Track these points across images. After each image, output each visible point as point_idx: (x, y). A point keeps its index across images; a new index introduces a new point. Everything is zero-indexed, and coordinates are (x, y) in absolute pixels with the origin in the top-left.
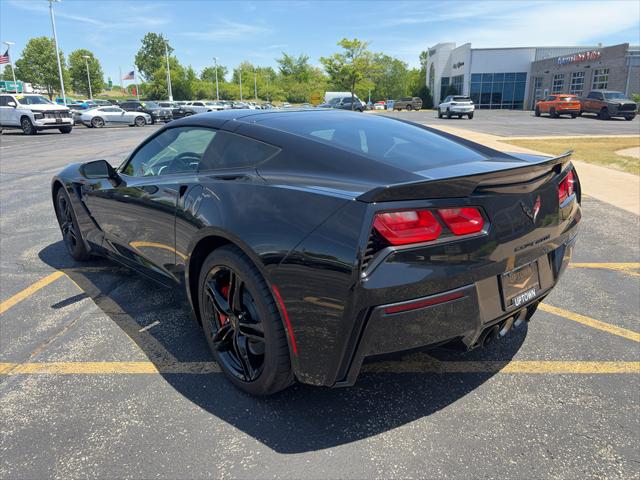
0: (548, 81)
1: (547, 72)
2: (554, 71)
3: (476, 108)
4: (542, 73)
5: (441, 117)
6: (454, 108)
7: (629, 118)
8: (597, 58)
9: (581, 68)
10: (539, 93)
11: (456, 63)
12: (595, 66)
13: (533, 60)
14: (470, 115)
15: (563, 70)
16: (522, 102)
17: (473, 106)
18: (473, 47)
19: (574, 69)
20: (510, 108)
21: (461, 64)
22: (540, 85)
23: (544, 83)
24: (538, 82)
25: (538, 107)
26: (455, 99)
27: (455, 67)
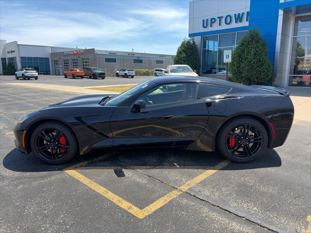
0: (61, 62)
1: (60, 58)
2: (63, 58)
3: (39, 74)
4: (57, 59)
5: (17, 78)
6: (26, 74)
7: (103, 78)
8: (82, 54)
9: (76, 57)
10: (57, 67)
11: (9, 50)
12: (82, 57)
13: (51, 52)
14: (36, 78)
15: (67, 58)
16: (50, 71)
17: (37, 73)
18: (18, 43)
19: (73, 57)
20: (44, 74)
21: (12, 52)
22: (57, 64)
23: (59, 63)
24: (56, 63)
25: (65, 74)
26: (26, 70)
27: (8, 52)
